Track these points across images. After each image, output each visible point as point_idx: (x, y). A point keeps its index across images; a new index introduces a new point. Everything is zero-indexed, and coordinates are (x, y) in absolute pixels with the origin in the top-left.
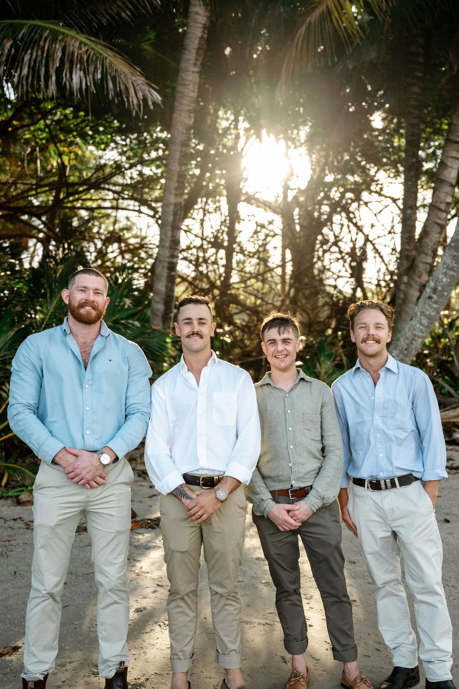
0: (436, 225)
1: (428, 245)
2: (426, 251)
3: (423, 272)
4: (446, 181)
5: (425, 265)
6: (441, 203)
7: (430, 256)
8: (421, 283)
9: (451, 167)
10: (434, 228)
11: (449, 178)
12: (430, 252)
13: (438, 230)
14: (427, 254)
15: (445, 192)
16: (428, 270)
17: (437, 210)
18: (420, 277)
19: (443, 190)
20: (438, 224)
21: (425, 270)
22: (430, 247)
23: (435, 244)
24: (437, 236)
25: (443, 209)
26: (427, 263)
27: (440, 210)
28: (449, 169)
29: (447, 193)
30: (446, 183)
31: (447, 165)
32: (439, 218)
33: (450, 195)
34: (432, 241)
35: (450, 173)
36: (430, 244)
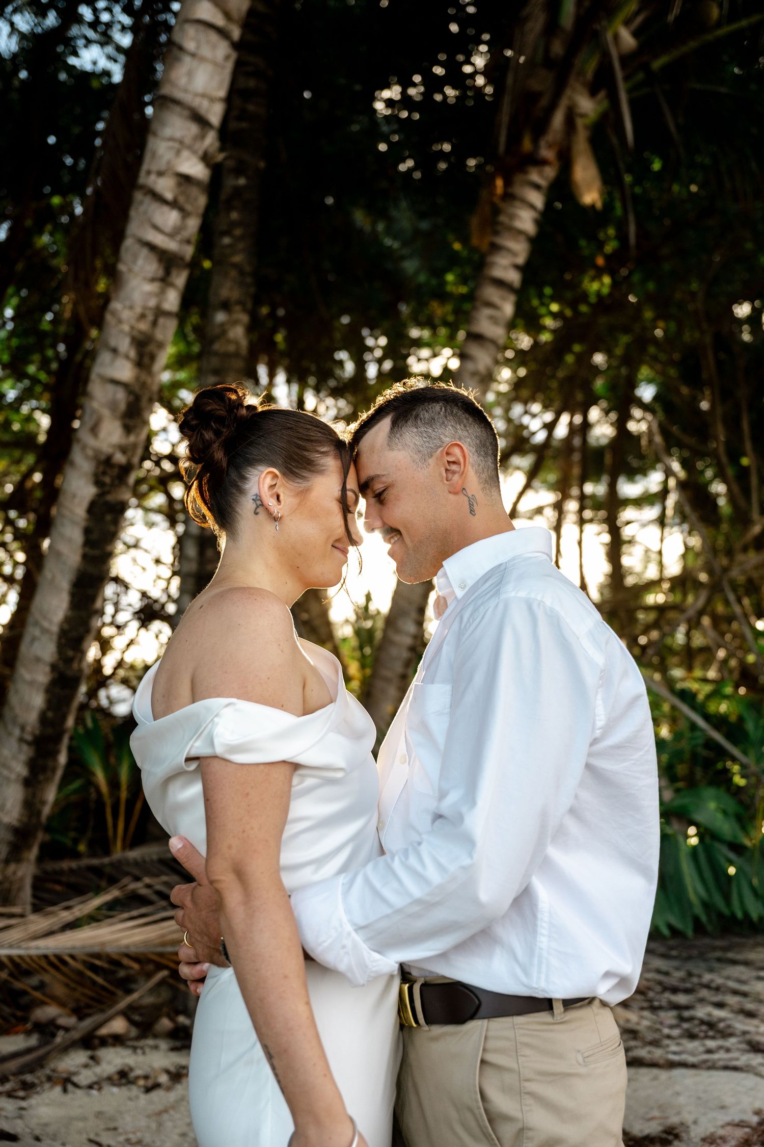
0: (145, 252)
1: (120, 321)
2: (113, 343)
3: (106, 412)
4: (177, 102)
5: (111, 388)
6: (160, 174)
7: (127, 357)
8: (97, 452)
9: (193, 55)
10: (140, 262)
11: (186, 91)
12: (124, 345)
13: (151, 267)
14: (115, 351)
15: (171, 139)
16: (122, 407)
17: (148, 200)
18: (94, 430)
19: (168, 132)
20: (152, 247)
21: (113, 405)
22: (126, 328)
23: (142, 316)
24: (149, 287)
25: (169, 196)
26: (115, 382)
27: (158, 198)
28: (187, 60)
29: (181, 142)
30: (178, 109)
31: (181, 48)
32: (156, 228)
33: (190, 148)
34: (131, 308)
35: (190, 74)
36: (126, 314)
